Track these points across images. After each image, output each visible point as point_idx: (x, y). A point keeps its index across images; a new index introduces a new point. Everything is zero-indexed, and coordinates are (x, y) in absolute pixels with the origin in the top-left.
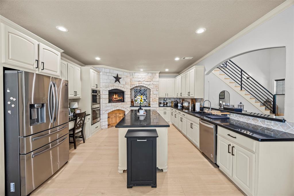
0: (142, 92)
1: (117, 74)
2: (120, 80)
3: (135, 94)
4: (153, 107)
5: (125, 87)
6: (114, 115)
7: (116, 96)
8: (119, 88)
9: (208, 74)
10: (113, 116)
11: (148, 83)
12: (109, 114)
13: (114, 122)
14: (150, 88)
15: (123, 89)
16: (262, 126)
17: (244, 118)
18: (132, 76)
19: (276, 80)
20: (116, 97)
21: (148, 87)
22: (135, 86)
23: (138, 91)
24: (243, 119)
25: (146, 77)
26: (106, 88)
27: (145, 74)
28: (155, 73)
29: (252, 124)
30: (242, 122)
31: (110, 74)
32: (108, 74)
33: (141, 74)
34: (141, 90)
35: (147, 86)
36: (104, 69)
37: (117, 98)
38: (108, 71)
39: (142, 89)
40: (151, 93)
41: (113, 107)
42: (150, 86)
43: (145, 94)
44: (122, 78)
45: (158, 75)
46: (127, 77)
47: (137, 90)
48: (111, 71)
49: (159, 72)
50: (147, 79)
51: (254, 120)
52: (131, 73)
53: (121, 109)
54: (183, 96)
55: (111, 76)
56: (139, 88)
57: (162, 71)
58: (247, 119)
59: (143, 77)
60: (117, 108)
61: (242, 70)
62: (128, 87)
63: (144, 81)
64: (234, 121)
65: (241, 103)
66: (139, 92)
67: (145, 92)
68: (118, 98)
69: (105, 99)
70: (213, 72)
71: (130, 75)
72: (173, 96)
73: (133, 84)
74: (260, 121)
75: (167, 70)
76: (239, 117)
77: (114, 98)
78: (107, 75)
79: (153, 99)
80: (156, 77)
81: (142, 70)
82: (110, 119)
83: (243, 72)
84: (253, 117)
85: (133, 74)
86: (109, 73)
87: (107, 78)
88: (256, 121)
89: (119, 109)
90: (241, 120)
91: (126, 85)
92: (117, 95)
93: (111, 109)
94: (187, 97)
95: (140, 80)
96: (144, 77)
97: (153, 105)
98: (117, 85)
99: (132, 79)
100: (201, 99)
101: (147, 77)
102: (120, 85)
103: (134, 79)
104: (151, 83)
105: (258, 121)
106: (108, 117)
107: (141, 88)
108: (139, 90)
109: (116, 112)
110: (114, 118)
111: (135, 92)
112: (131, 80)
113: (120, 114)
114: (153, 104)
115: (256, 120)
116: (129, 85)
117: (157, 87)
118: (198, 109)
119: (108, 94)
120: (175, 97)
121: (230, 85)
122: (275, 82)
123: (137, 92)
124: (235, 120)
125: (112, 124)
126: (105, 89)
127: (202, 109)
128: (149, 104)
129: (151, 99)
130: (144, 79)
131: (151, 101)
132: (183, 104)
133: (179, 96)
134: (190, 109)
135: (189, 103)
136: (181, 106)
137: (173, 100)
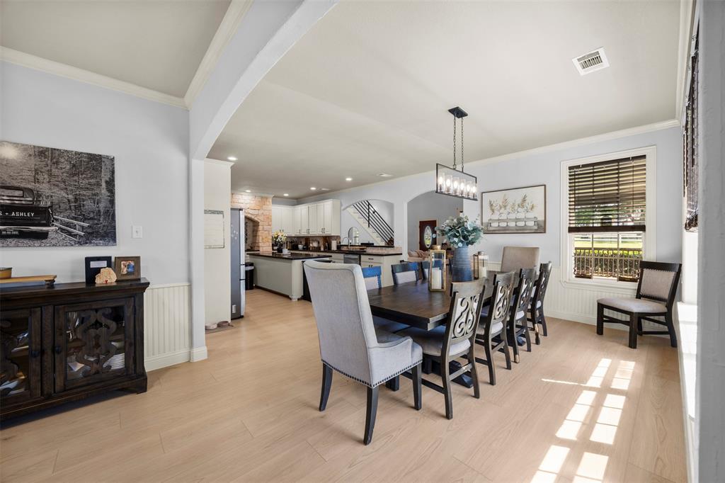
9: (344, 209)
11: (256, 212)
14: (259, 221)
21: (256, 219)
25: (252, 202)
27: (250, 198)
28: (267, 198)
33: (243, 196)
35: (253, 217)
40: (260, 228)
42: (259, 218)
45: (271, 199)
49: (273, 195)
50: (253, 205)
54: (311, 233)
57: (279, 194)
61: (369, 204)
70: (348, 209)
75: (286, 195)
79: (263, 239)
80: (268, 203)
83: (370, 206)
94: (318, 235)
96: (249, 201)
100: (337, 236)
101: (254, 202)
104: (260, 212)
114: (263, 247)
117: (269, 218)
118: (334, 247)
120: (294, 236)
121: (359, 220)
127: (339, 247)
128: (252, 248)
129: (261, 238)
130: (248, 206)
131: (260, 241)
132: (311, 245)
133: (304, 233)
134: (322, 249)
135: (319, 243)
136: (303, 248)
137: (289, 240)
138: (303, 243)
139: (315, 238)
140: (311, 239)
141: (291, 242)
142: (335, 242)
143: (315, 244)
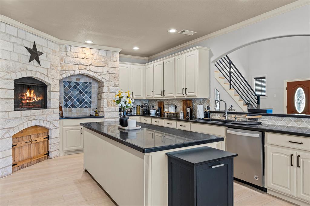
0: (81, 87)
1: (35, 43)
2: (40, 57)
3: (64, 92)
4: (108, 118)
5: (49, 75)
6: (26, 139)
7: (30, 93)
8: (37, 76)
10: (24, 143)
11: (100, 70)
12: (14, 137)
13: (25, 156)
14: (103, 80)
15: (46, 80)
16: (309, 128)
17: (282, 120)
18: (65, 53)
19: (256, 78)
20: (32, 95)
21: (100, 78)
22: (72, 73)
23: (72, 85)
24: (281, 122)
25: (95, 57)
26: (10, 72)
27: (93, 51)
28: (113, 52)
29: (294, 127)
30: (280, 126)
31: (19, 41)
32: (13, 40)
33: (84, 49)
34: (78, 84)
35: (96, 76)
36: (4, 24)
37: (34, 99)
38: (14, 31)
39: (81, 81)
40: (105, 89)
41: (24, 120)
42: (103, 76)
43: (86, 92)
44: (44, 54)
45: (117, 55)
46: (54, 52)
47: (70, 82)
48: (22, 34)
49: (120, 50)
50: (97, 60)
51: (297, 122)
52: (61, 46)
53: (41, 124)
54: (166, 95)
55: (21, 45)
56: (74, 80)
57: (127, 48)
58: (287, 121)
59: (88, 56)
60: (34, 123)
61: (230, 62)
62: (56, 74)
63: (91, 65)
64: (267, 126)
65: (232, 107)
66: (75, 87)
67: (86, 87)
68: (36, 98)
69: (6, 100)
71: (60, 48)
72: (141, 97)
73: (67, 69)
74: (306, 122)
75: (136, 48)
76: (275, 120)
77: (25, 98)
78: (9, 42)
79: (108, 102)
80: (115, 59)
81: (89, 42)
82: (17, 151)
83: (232, 65)
84: (296, 118)
85: (66, 48)
86: (14, 36)
87: (12, 50)
88: (300, 123)
89: (37, 124)
90: (278, 124)
91: (53, 71)
92: (32, 92)
93: (20, 124)
94: (177, 97)
95: (82, 61)
96: (91, 56)
97: (110, 114)
98: (34, 68)
99: (64, 58)
100: (205, 99)
101: (98, 57)
102: (40, 69)
103: (68, 58)
104: (105, 70)
105: (303, 122)
106: (13, 146)
107: (78, 79)
108: (75, 83)
109: (30, 132)
110: (25, 148)
111: (64, 86)
112: (62, 60)
113: (38, 137)
114: (108, 112)
115: (299, 121)
116: (58, 72)
117: (115, 77)
118: (201, 115)
119: (14, 88)
120: (145, 99)
122: (254, 80)
123: (70, 87)
124: (269, 125)
125: (21, 161)
126: (7, 77)
127: (207, 114)
128: (96, 113)
129: (105, 101)
130: (90, 62)
131: (105, 105)
132: (166, 110)
133: (157, 96)
134: (181, 116)
135: (176, 108)
136: (156, 114)
137: (139, 104)
138: (156, 107)
139: (171, 101)
140: (165, 103)
141: (142, 107)
142: (202, 106)
143: (172, 110)
